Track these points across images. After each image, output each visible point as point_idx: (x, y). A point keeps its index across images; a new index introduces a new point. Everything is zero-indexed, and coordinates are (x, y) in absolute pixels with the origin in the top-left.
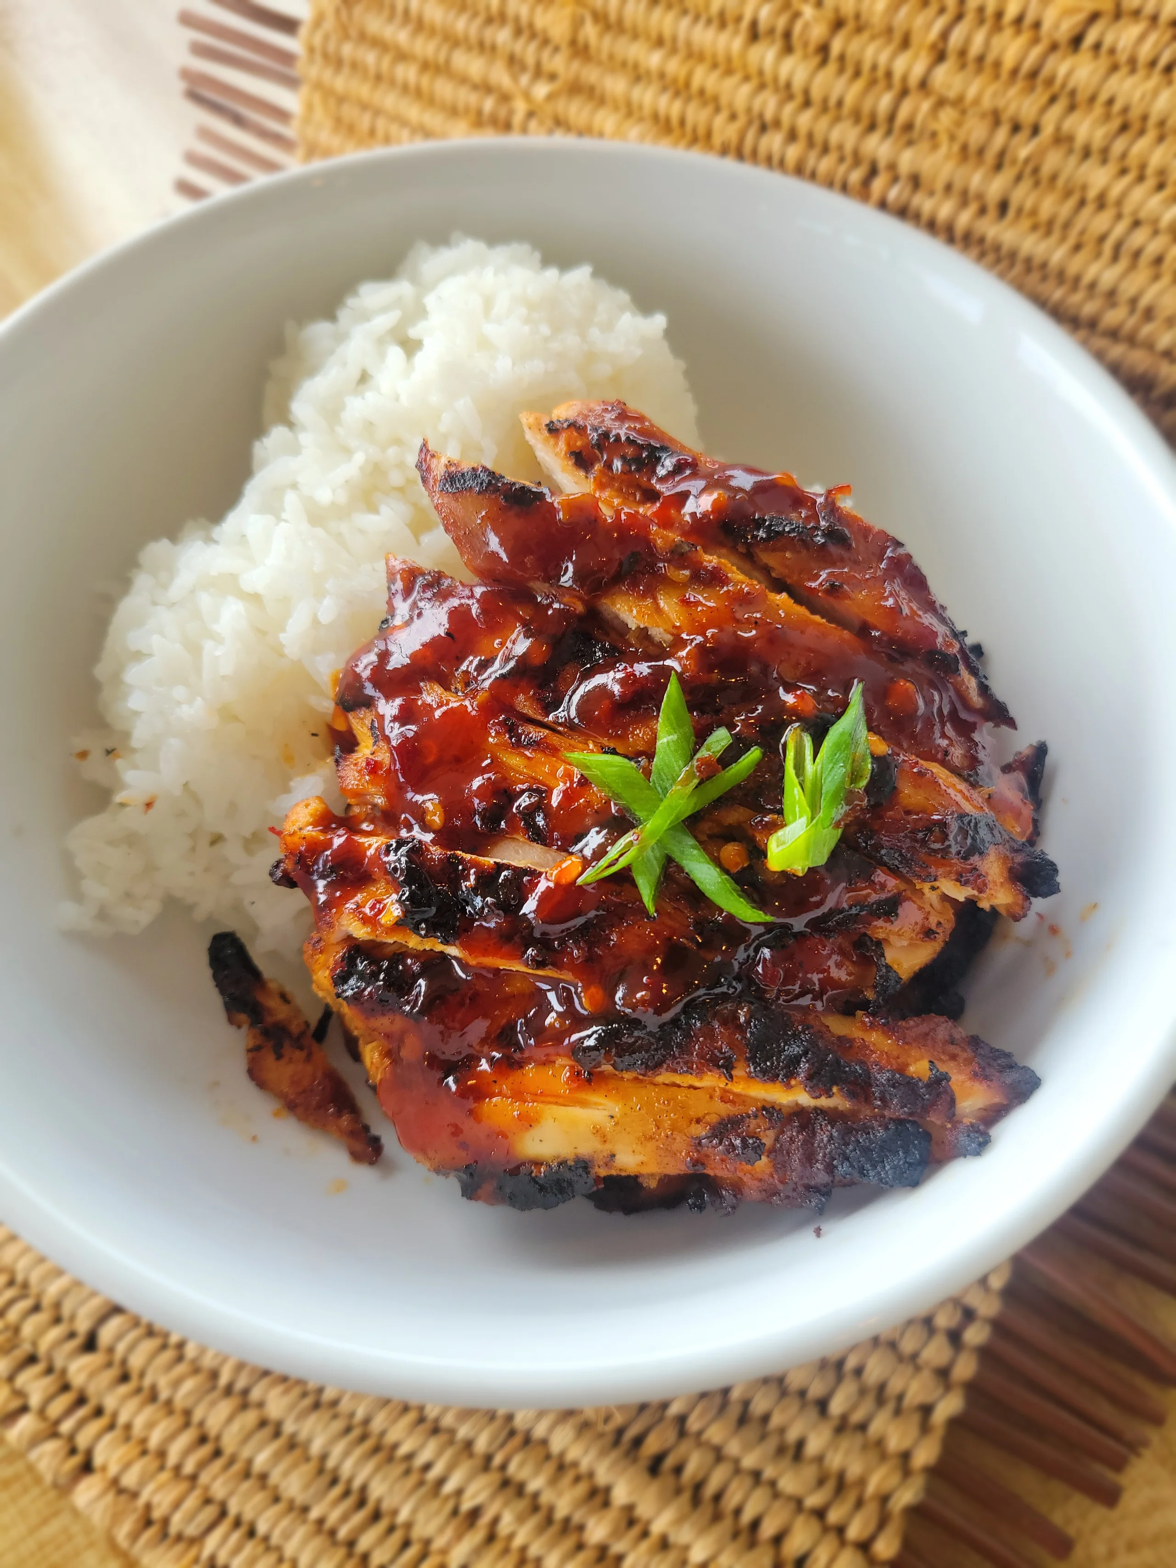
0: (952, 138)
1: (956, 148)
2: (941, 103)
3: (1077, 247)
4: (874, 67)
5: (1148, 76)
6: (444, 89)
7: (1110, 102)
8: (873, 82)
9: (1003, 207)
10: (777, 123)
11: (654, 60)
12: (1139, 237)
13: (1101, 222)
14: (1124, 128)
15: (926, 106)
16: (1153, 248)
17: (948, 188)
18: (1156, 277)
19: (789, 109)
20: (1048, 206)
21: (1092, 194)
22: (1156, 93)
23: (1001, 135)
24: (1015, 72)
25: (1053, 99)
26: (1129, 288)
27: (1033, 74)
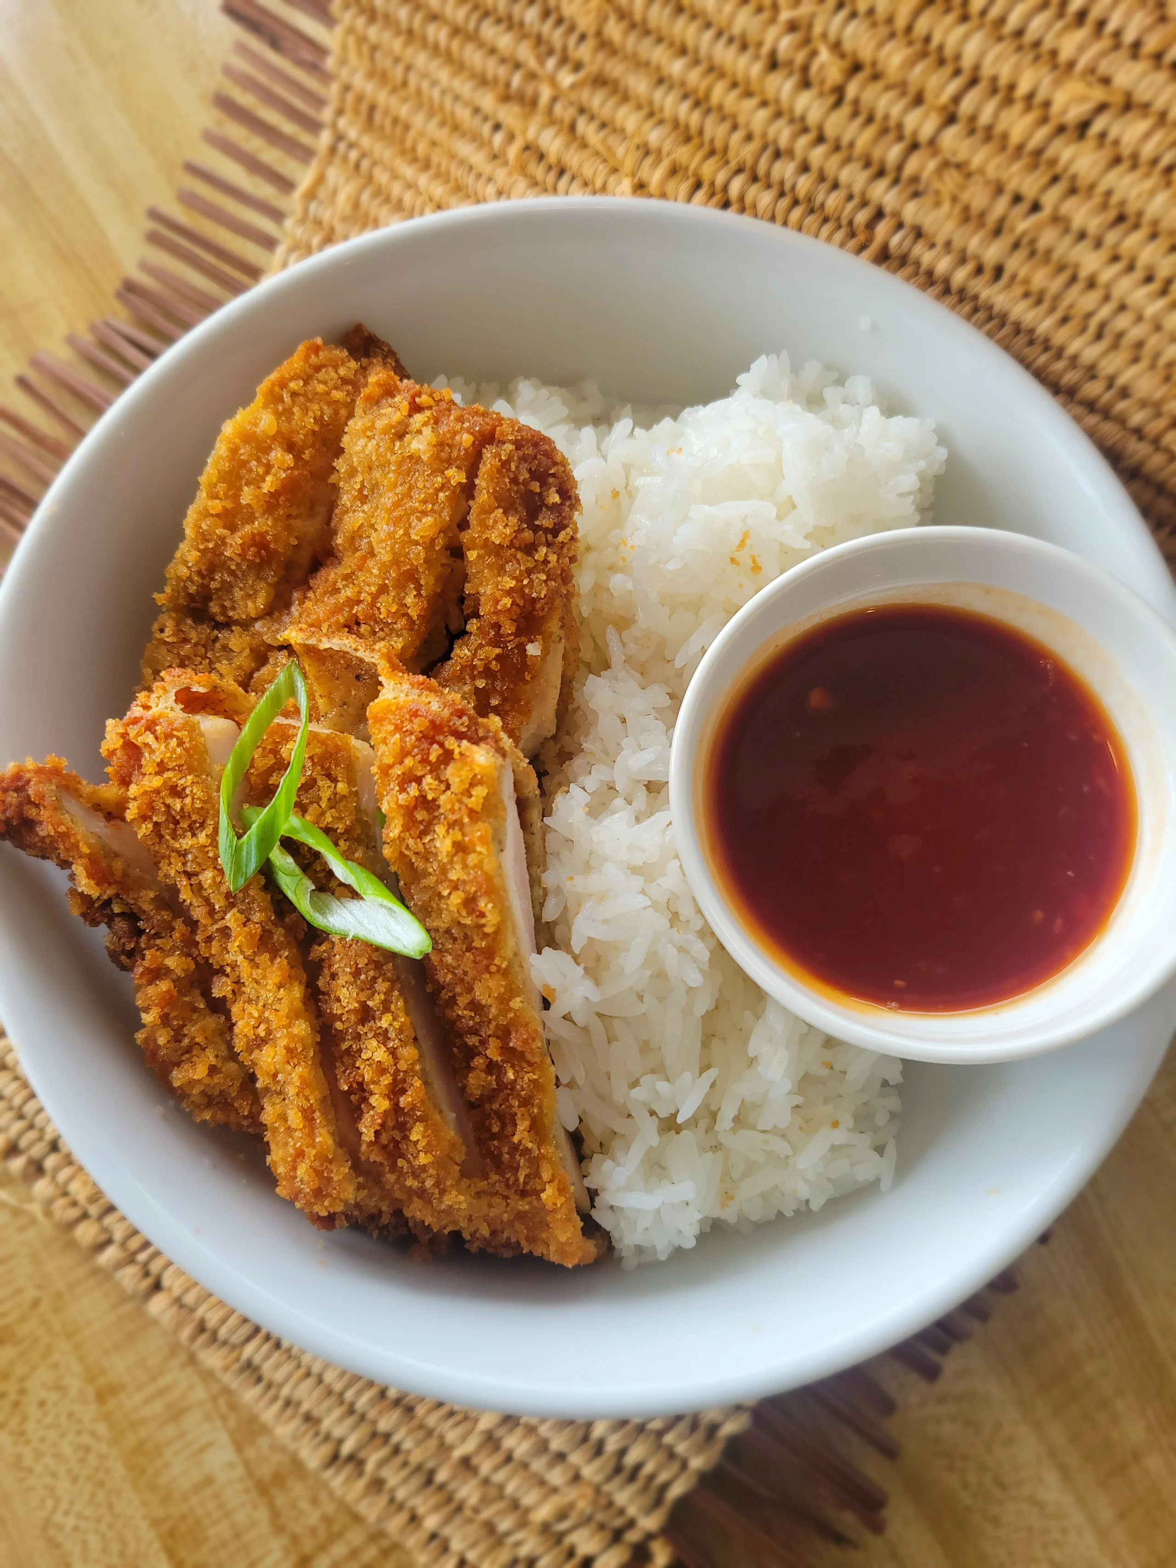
0: (954, 199)
1: (958, 209)
2: (945, 165)
3: (1065, 320)
4: (886, 117)
5: (1148, 175)
6: (474, 57)
7: (1109, 193)
8: (884, 131)
9: (998, 271)
10: (790, 153)
11: (676, 67)
12: (1122, 322)
13: (1089, 301)
14: (1121, 218)
15: (932, 165)
16: (1135, 333)
17: (948, 244)
18: (1136, 360)
19: (803, 141)
20: (1040, 278)
21: (1084, 273)
22: (1152, 194)
23: (1002, 205)
24: (1020, 148)
25: (1055, 179)
26: (1108, 366)
27: (1038, 153)
